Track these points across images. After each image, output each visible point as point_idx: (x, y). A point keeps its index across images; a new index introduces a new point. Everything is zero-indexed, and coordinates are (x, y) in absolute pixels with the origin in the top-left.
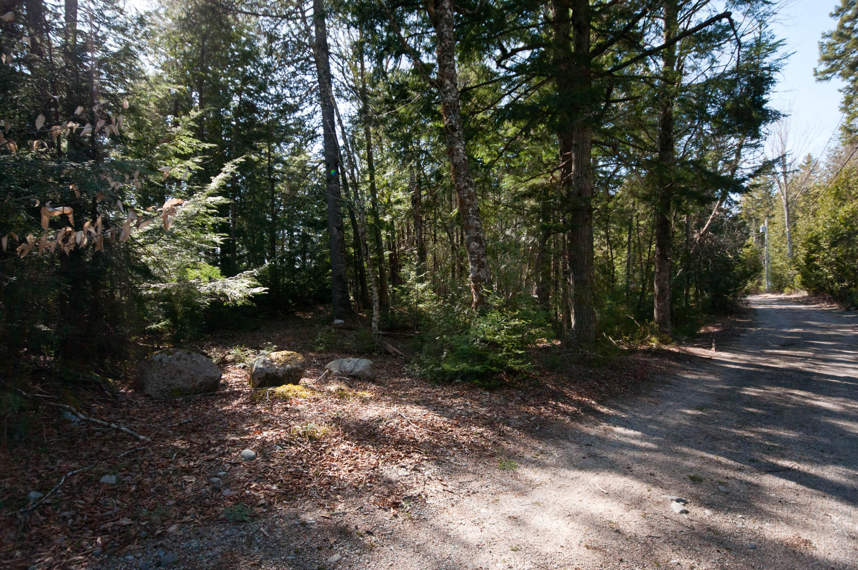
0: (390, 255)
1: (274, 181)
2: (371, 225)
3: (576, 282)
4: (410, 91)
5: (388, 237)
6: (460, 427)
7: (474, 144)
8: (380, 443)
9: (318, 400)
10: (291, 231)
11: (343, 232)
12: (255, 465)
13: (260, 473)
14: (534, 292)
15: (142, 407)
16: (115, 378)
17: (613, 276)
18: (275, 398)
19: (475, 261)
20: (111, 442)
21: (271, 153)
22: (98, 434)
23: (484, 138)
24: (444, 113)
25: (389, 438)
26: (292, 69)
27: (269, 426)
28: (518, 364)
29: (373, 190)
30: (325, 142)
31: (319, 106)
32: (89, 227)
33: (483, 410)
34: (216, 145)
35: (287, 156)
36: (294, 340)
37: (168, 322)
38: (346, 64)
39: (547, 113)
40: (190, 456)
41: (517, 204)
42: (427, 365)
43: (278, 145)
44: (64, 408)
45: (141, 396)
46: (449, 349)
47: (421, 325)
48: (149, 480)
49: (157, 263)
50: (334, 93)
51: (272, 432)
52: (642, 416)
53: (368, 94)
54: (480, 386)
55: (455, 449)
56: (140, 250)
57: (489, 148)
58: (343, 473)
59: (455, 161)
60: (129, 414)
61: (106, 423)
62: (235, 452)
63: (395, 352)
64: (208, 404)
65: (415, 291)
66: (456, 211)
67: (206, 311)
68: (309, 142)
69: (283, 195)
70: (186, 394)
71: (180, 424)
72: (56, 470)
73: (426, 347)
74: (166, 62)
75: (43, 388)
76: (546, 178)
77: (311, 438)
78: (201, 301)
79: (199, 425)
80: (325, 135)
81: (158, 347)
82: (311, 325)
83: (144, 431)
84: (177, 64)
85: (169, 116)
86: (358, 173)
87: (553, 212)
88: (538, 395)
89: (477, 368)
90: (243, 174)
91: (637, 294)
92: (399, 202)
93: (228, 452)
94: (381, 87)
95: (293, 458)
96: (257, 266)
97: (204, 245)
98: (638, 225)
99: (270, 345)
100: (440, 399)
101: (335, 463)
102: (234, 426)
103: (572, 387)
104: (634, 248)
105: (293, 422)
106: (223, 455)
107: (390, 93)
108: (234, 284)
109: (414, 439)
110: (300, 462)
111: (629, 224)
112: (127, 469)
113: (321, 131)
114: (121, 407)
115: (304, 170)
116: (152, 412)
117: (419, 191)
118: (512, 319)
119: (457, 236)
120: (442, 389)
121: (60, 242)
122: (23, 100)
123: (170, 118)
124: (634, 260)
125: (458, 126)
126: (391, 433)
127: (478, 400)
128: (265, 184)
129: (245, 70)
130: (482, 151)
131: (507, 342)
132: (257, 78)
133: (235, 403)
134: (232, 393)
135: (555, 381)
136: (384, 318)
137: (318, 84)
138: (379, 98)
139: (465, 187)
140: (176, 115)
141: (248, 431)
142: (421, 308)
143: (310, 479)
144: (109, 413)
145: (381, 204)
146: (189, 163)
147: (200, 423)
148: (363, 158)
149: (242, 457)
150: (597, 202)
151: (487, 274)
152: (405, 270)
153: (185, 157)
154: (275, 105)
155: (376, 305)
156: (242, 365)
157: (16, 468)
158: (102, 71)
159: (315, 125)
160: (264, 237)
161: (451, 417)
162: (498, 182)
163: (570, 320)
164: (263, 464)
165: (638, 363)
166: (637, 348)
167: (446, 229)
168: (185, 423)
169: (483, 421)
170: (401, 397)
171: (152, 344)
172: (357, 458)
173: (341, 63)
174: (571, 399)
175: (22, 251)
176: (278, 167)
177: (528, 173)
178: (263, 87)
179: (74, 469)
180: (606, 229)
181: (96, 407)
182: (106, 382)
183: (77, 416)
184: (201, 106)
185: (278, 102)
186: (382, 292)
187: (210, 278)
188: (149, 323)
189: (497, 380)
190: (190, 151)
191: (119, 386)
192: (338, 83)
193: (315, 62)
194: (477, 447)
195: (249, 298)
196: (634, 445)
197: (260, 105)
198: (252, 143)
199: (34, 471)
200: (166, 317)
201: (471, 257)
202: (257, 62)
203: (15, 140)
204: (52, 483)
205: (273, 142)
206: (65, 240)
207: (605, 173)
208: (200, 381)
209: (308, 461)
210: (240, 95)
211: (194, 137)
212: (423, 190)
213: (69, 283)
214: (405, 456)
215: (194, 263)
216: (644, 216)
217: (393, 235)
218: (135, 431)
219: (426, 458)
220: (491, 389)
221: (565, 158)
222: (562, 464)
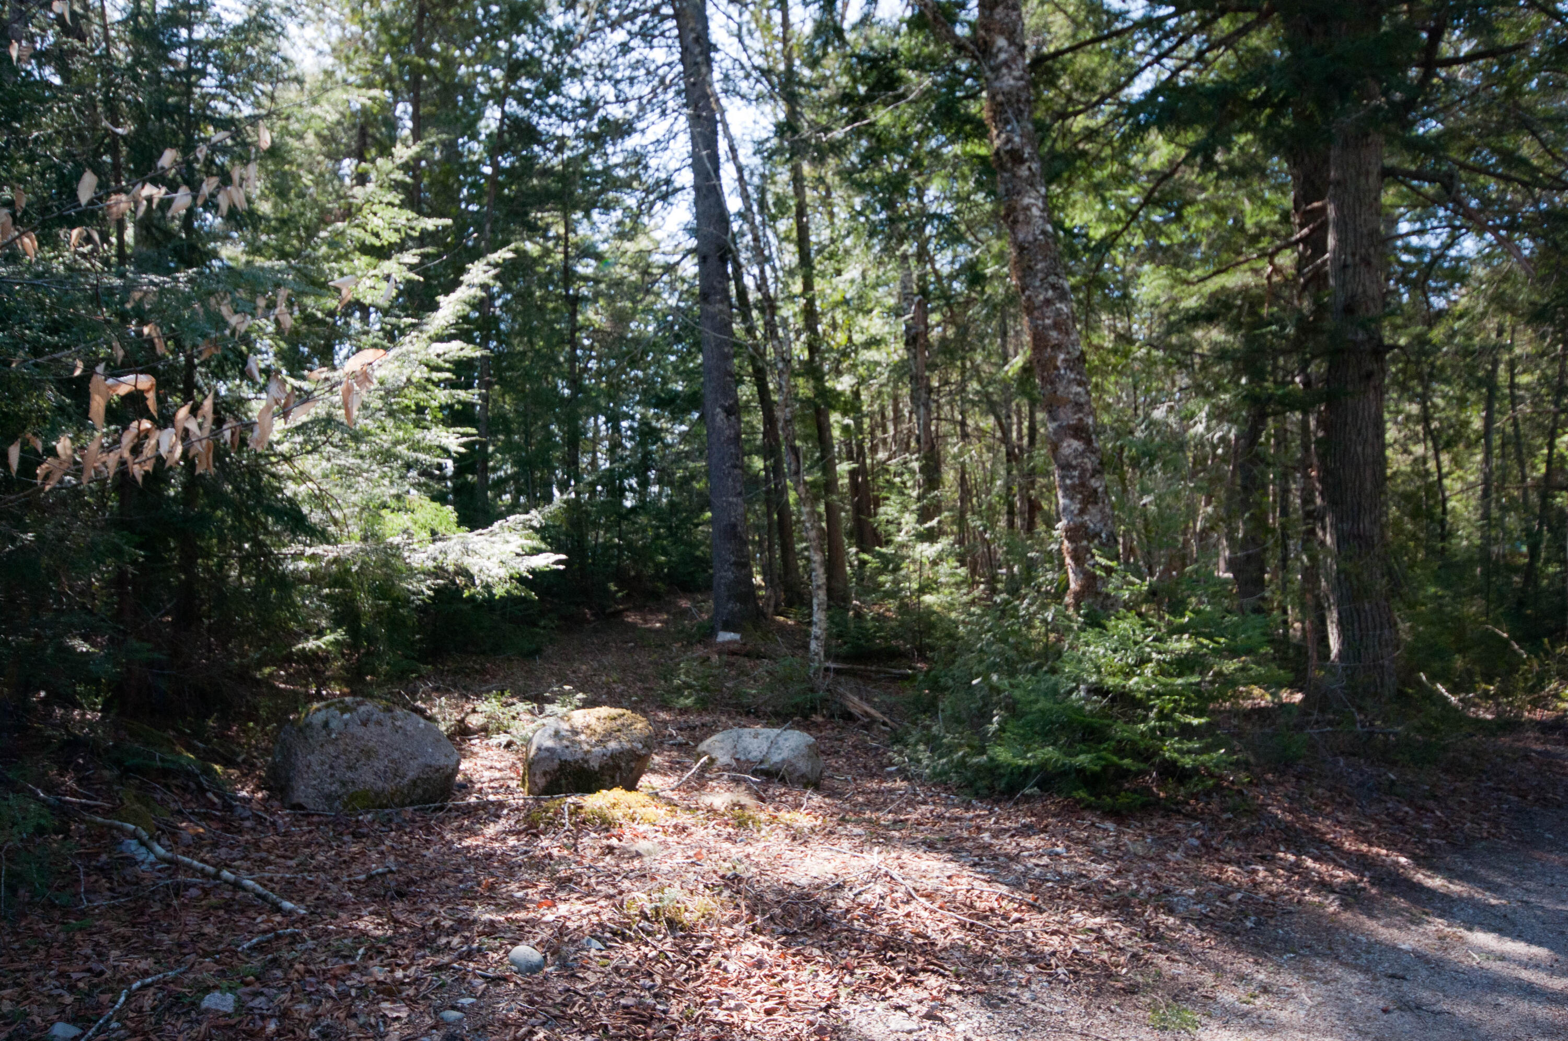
0: (853, 474)
1: (575, 302)
2: (807, 402)
3: (1341, 540)
4: (903, 72)
5: (845, 428)
6: (1041, 911)
7: (1066, 195)
8: (841, 945)
9: (684, 829)
10: (614, 420)
11: (739, 421)
12: (541, 984)
13: (555, 1005)
14: (1222, 564)
15: (285, 834)
16: (228, 763)
17: (1442, 523)
18: (582, 824)
19: (1073, 487)
20: (221, 912)
21: (571, 236)
22: (194, 892)
23: (1091, 176)
24: (994, 118)
25: (863, 932)
26: (620, 36)
27: (572, 890)
28: (1189, 752)
29: (810, 315)
30: (696, 203)
31: (682, 119)
32: (187, 419)
33: (1100, 871)
34: (449, 222)
35: (605, 241)
36: (622, 681)
37: (340, 634)
38: (747, 16)
39: (1259, 104)
40: (395, 956)
41: (1174, 339)
42: (951, 749)
43: (588, 215)
44: (120, 829)
45: (283, 807)
46: (1007, 708)
47: (932, 649)
48: (304, 1008)
49: (319, 499)
50: (718, 87)
51: (578, 905)
52: (1548, 904)
53: (800, 83)
54: (1089, 807)
55: (1031, 968)
56: (284, 469)
57: (1104, 201)
58: (752, 1016)
59: (1021, 236)
60: (258, 848)
61: (210, 869)
62: (495, 950)
63: (867, 714)
64: (429, 830)
65: (914, 561)
66: (1018, 362)
67: (423, 609)
68: (659, 204)
69: (596, 333)
70: (382, 806)
71: (371, 877)
72: (108, 974)
73: (945, 703)
74: (342, 40)
75: (79, 782)
76: (1256, 271)
77: (672, 924)
78: (413, 586)
79: (411, 882)
80: (696, 188)
81: (318, 692)
82: (662, 646)
83: (290, 889)
84: (365, 42)
85: (346, 162)
86: (777, 279)
87: (1275, 359)
88: (1246, 836)
89: (1083, 759)
90: (506, 289)
91: (1516, 570)
92: (874, 342)
93: (479, 950)
94: (832, 64)
95: (631, 971)
96: (535, 503)
97: (421, 456)
98: (1513, 386)
99: (569, 693)
100: (986, 836)
101: (732, 991)
102: (491, 888)
103: (1342, 817)
104: (1503, 445)
105: (626, 884)
106: (469, 955)
107: (855, 80)
108: (487, 545)
109: (925, 937)
110: (648, 982)
111: (1490, 381)
112: (258, 979)
113: (686, 178)
114: (240, 832)
115: (645, 272)
116: (308, 845)
117: (923, 313)
118: (1171, 633)
119: (1020, 423)
120: (991, 812)
121: (126, 454)
122: (49, 141)
123: (348, 165)
124: (1504, 478)
125: (1027, 151)
126: (866, 919)
127: (1085, 842)
128: (555, 310)
129: (513, 47)
130: (1085, 209)
131: (1159, 695)
132: (539, 62)
133: (491, 830)
134: (484, 806)
135: (1292, 800)
136: (837, 629)
137: (680, 68)
138: (825, 93)
139: (1048, 302)
140: (361, 158)
141: (523, 900)
142: (929, 607)
143: (672, 1028)
144: (215, 845)
145: (831, 350)
146: (388, 266)
147: (413, 875)
148: (787, 238)
149: (513, 963)
150: (1395, 328)
151: (1104, 518)
152: (888, 510)
153: (382, 253)
154: (582, 123)
155: (820, 597)
156: (504, 739)
157: (26, 965)
158: (210, 68)
159: (673, 165)
160: (552, 435)
161: (1016, 885)
162: (1125, 285)
163: (1324, 639)
164: (562, 984)
165: (1527, 758)
166: (1519, 716)
167: (991, 407)
168: (383, 875)
169: (1104, 897)
170: (886, 827)
171: (306, 686)
172: (785, 980)
173: (735, 15)
174: (1338, 849)
175: (47, 477)
176: (586, 268)
177: (1205, 260)
178: (553, 83)
179: (146, 973)
180: (1424, 399)
181: (189, 829)
182: (209, 772)
183: (150, 850)
184: (417, 134)
185: (588, 116)
186: (833, 564)
187: (433, 533)
188: (298, 637)
189: (1135, 791)
190: (395, 238)
191: (237, 781)
192: (728, 64)
193: (675, 16)
194: (1089, 965)
195: (522, 580)
196: (1530, 984)
197: (544, 124)
198: (527, 214)
199: (62, 974)
200: (337, 622)
201: (1063, 478)
202: (542, 26)
203: (33, 230)
204: (100, 1006)
205: (575, 207)
206: (136, 450)
207: (1419, 252)
208: (411, 775)
209: (666, 982)
210: (501, 103)
211: (402, 206)
212: (933, 310)
213: (140, 546)
214: (905, 981)
215: (398, 497)
216: (1531, 361)
217: (859, 424)
218: (272, 890)
219: (957, 987)
220: (1119, 816)
221: (1308, 217)
222: (1323, 1025)
